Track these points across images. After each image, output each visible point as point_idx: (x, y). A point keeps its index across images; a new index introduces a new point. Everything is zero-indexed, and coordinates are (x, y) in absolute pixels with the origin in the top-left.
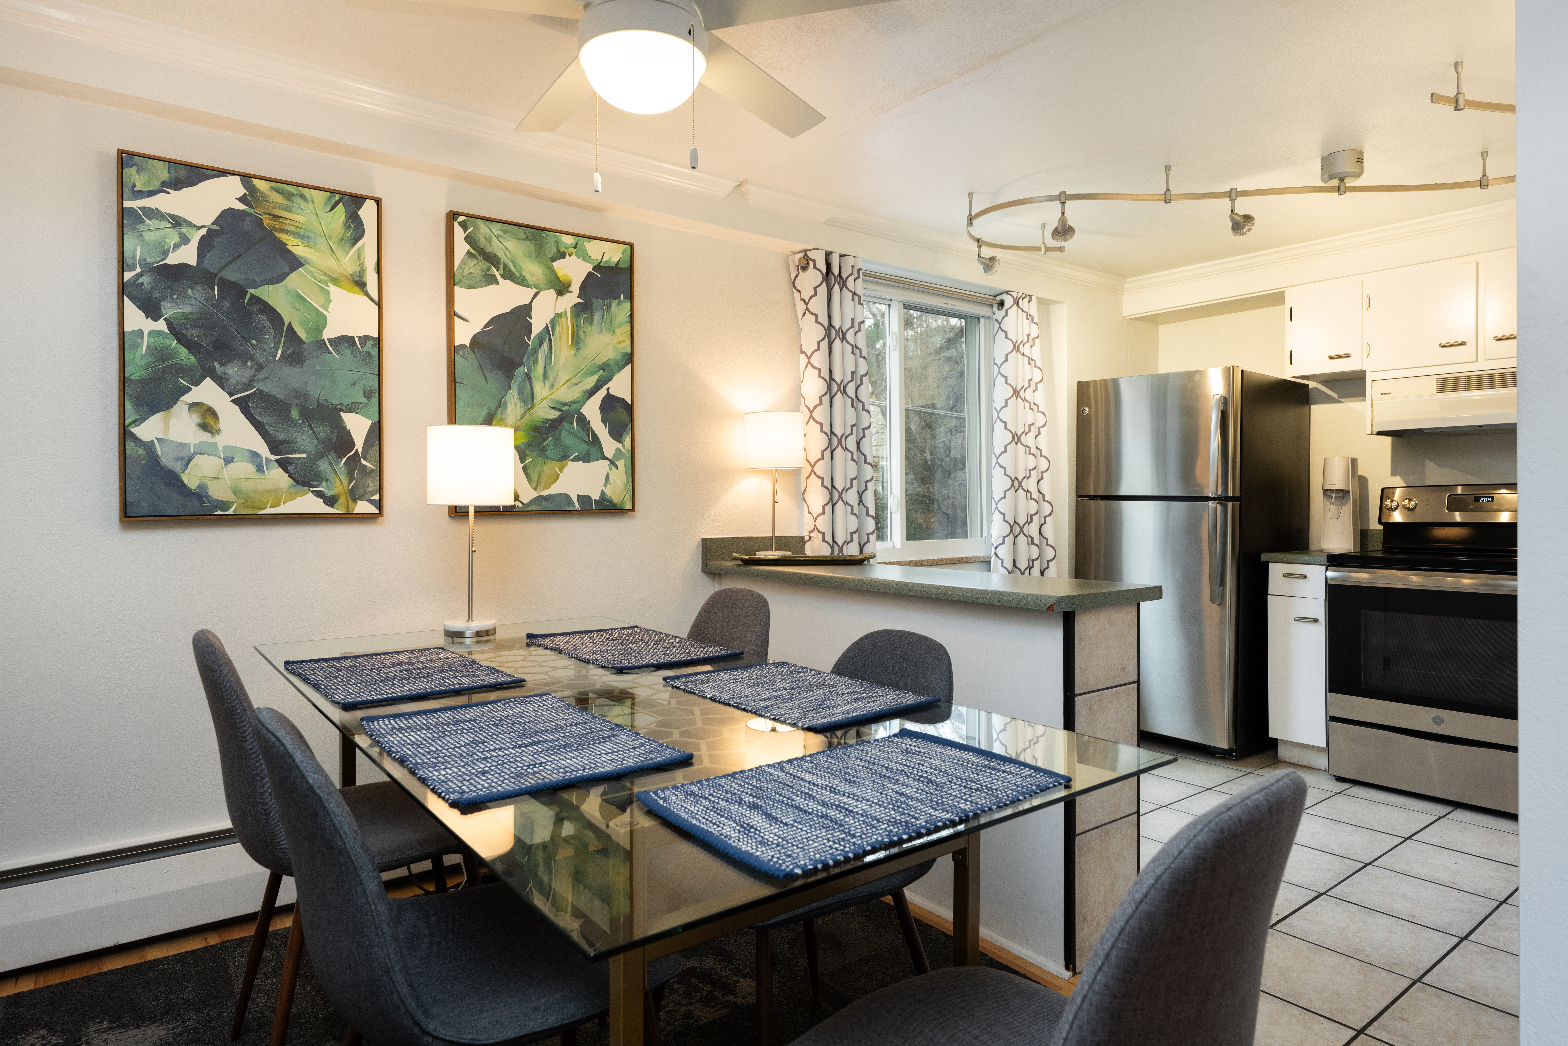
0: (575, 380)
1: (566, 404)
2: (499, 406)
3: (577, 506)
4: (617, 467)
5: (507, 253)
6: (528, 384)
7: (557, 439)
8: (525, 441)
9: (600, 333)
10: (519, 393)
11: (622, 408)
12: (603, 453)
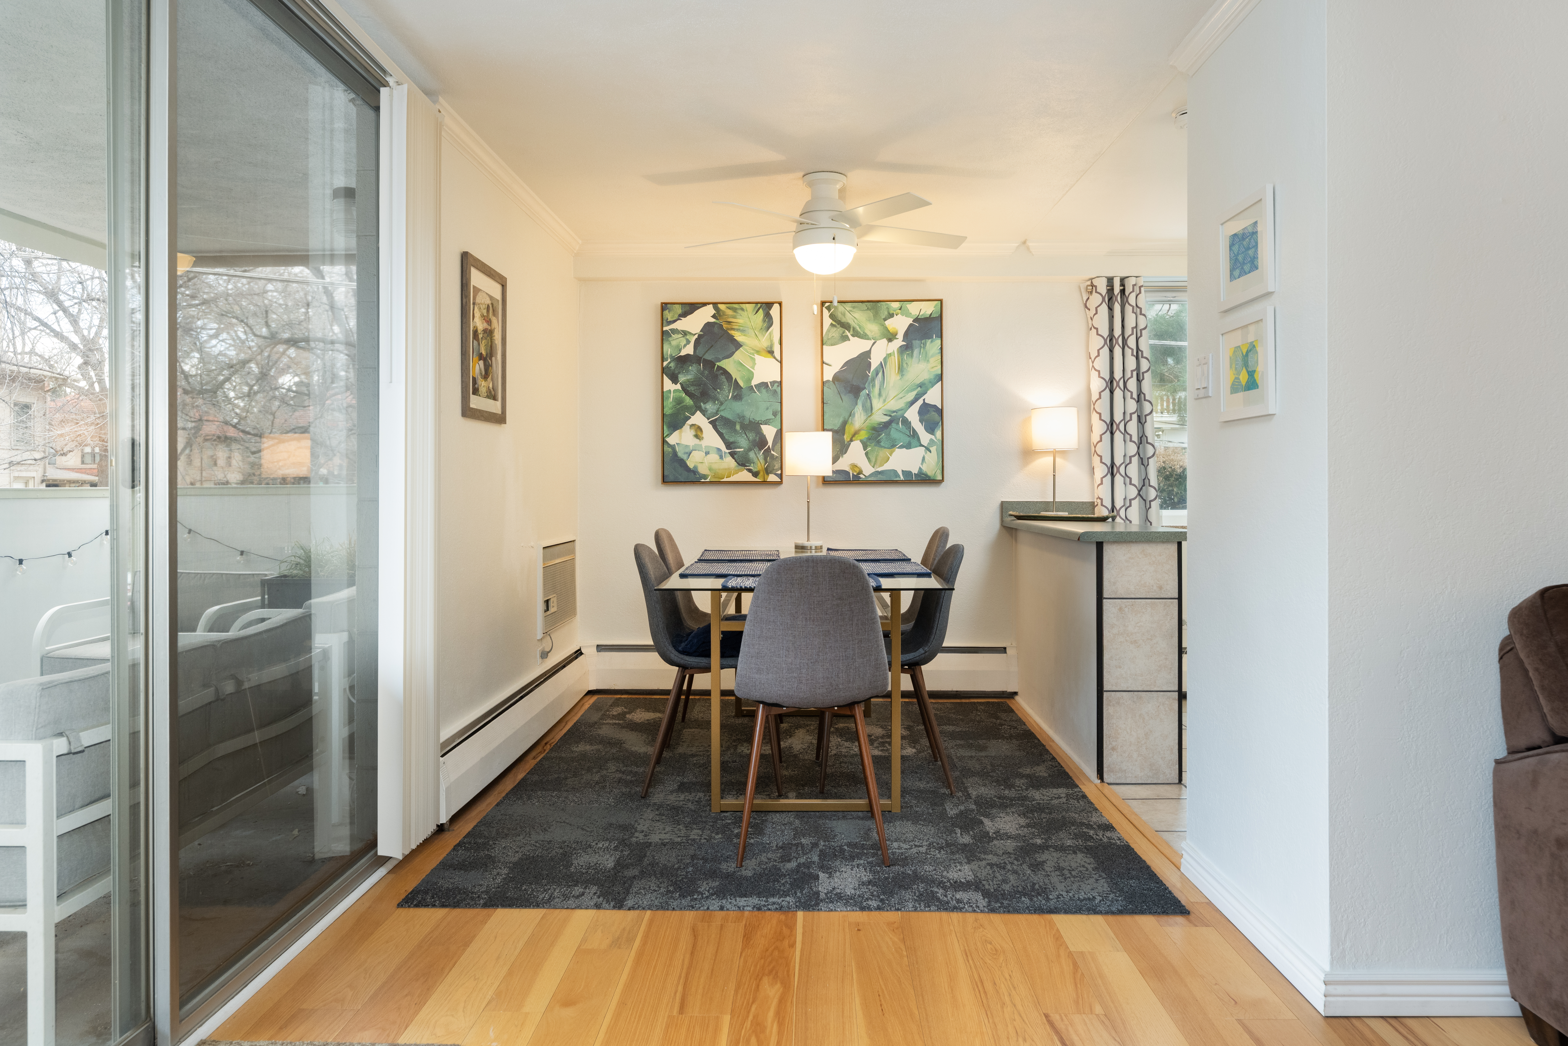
0: (900, 396)
1: (894, 412)
2: (850, 415)
3: (902, 478)
4: (930, 452)
5: (855, 320)
6: (869, 400)
7: (888, 435)
8: (867, 436)
9: (918, 363)
10: (863, 407)
11: (934, 411)
12: (920, 443)
